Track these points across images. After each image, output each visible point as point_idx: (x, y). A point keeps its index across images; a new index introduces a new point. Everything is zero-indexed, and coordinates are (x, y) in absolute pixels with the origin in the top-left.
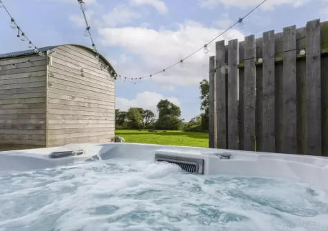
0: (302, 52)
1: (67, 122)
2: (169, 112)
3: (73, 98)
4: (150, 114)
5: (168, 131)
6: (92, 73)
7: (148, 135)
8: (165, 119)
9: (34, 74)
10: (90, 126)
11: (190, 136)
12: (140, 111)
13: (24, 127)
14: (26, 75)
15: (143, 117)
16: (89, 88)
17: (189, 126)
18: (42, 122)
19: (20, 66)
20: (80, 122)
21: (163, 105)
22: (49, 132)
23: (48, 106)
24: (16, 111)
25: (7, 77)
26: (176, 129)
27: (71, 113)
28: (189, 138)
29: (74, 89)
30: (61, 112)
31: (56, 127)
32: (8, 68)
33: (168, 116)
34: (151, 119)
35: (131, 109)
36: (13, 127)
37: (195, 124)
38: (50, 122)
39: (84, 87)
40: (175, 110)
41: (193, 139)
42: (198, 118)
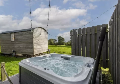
0: (91, 33)
1: (38, 46)
2: (61, 40)
3: (39, 40)
4: (56, 40)
5: (61, 46)
6: (42, 34)
7: (55, 47)
8: (60, 42)
9: (30, 35)
10: (42, 47)
11: (67, 47)
12: (53, 39)
13: (28, 48)
14: (28, 36)
15: (54, 41)
16: (42, 37)
17: (67, 44)
18: (32, 47)
19: (26, 33)
20: (40, 46)
21: (59, 38)
22: (34, 49)
23: (34, 43)
24: (26, 44)
25: (23, 36)
26: (63, 45)
27: (38, 44)
28: (67, 48)
29: (39, 38)
30: (36, 44)
31: (36, 48)
32: (23, 34)
33: (61, 41)
34: (56, 42)
35: (50, 39)
36: (25, 48)
37: (69, 43)
38: (34, 47)
39: (41, 37)
40: (63, 39)
41: (68, 48)
42: (70, 41)
